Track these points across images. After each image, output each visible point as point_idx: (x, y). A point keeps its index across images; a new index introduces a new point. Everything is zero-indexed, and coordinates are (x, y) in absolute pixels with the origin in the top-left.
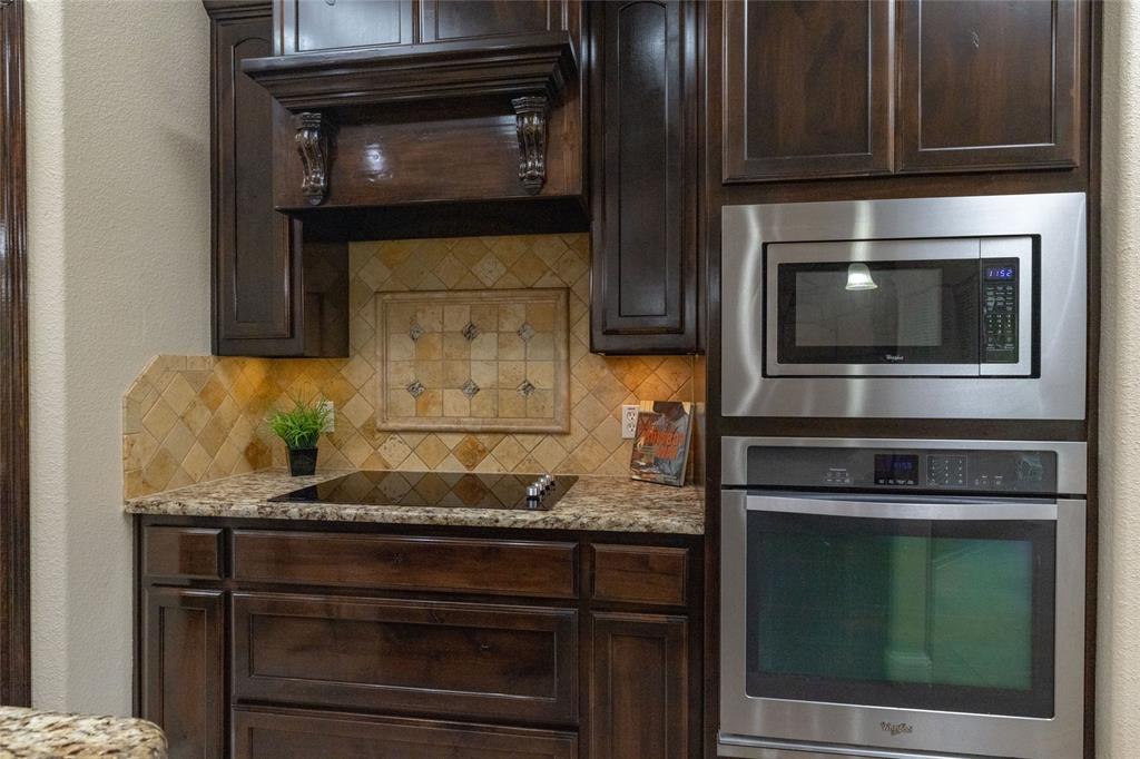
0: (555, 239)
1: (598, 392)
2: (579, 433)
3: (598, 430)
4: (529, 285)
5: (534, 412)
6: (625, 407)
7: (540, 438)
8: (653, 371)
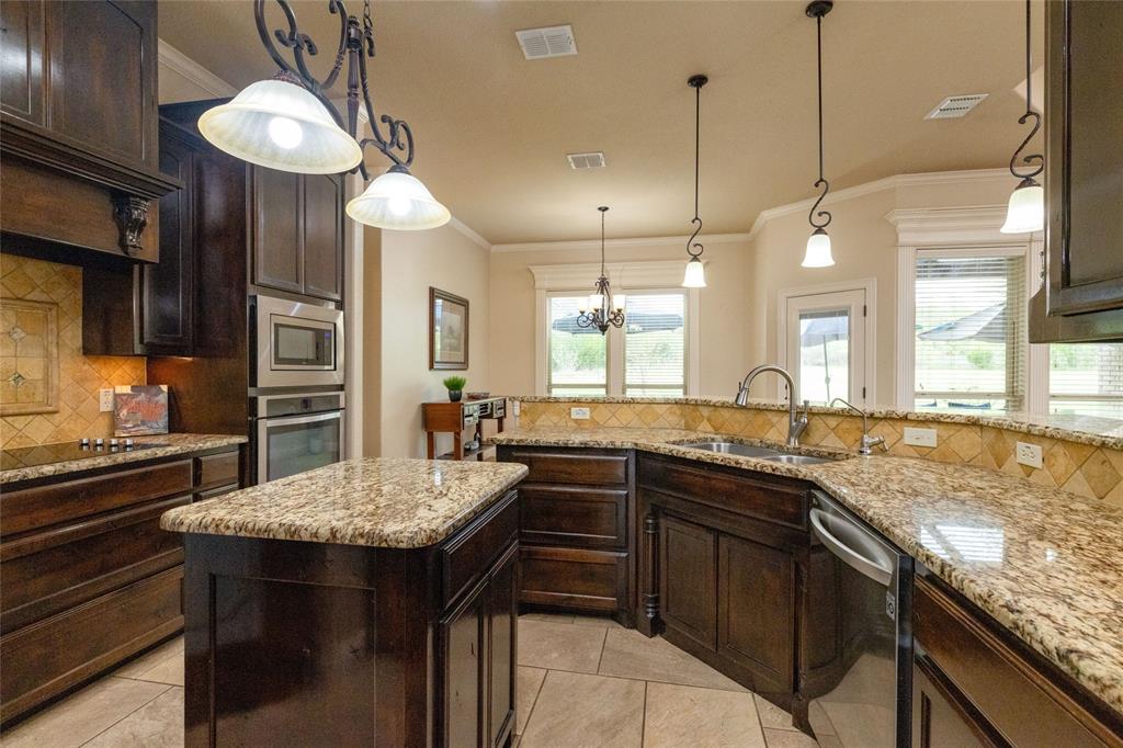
0: (44, 265)
1: (81, 381)
2: (66, 411)
3: (81, 408)
4: (20, 296)
5: (24, 397)
6: (102, 391)
7: (31, 417)
8: (121, 366)
